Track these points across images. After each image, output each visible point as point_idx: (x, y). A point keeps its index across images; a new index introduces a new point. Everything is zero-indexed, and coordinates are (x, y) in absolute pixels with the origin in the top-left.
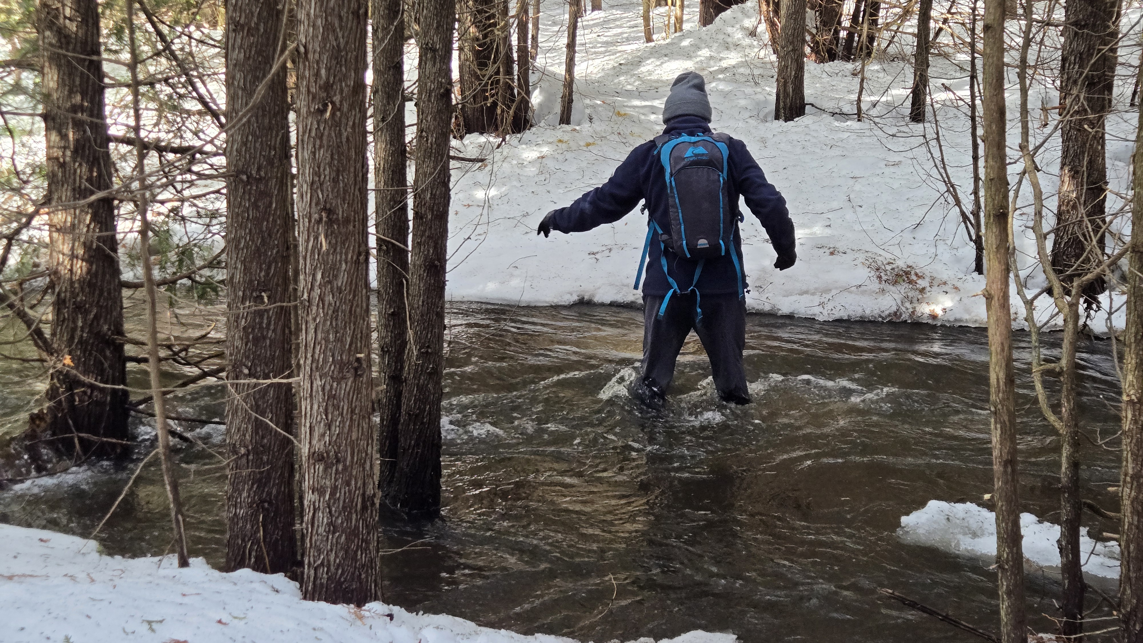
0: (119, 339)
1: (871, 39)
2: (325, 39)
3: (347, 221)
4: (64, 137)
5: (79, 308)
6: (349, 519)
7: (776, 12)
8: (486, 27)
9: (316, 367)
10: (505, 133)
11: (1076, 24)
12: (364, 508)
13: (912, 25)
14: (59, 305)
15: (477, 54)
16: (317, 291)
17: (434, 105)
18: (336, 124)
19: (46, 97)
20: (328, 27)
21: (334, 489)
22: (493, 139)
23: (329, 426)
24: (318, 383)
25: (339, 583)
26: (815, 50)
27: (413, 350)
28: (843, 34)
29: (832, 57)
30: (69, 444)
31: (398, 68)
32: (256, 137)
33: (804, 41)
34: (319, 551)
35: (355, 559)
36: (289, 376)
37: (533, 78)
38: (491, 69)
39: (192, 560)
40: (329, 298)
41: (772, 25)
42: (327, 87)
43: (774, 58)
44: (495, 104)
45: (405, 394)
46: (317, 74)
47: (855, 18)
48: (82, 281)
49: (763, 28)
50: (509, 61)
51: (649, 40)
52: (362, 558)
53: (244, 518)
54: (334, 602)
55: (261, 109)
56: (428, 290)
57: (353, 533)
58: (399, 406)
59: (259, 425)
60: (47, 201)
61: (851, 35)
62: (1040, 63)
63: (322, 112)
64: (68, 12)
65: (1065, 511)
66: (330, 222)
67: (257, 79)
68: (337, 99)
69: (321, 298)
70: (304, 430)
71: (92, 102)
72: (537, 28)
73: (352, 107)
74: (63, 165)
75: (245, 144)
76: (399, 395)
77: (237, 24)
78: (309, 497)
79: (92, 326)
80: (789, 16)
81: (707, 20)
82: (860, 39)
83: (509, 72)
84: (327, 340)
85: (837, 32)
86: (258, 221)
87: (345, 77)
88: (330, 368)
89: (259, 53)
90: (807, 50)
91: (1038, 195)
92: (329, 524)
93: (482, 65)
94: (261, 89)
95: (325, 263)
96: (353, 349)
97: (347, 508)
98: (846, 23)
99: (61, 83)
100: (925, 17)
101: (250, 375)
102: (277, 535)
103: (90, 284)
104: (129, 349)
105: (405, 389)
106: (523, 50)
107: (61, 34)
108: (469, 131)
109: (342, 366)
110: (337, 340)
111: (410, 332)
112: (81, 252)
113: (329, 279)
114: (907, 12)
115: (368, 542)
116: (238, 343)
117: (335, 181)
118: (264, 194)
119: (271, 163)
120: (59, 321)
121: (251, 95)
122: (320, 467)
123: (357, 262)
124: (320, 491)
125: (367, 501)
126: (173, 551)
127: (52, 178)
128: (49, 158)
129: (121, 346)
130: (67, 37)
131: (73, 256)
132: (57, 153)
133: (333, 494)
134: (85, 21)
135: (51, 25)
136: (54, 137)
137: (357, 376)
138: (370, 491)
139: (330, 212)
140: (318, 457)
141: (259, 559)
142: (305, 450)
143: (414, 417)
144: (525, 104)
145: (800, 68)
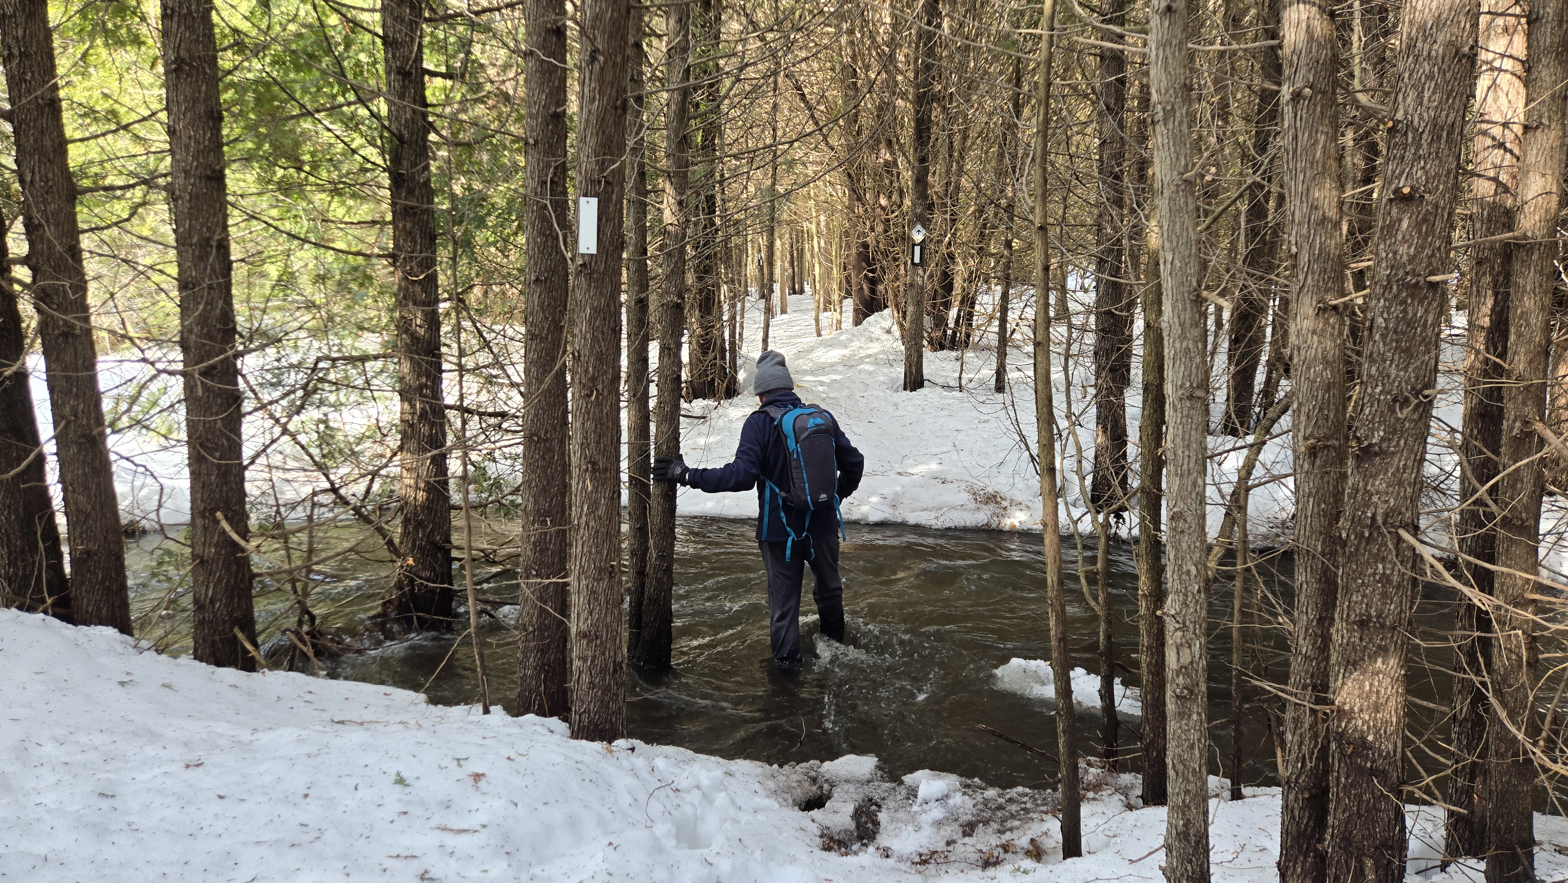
0: (447, 546)
1: (968, 336)
2: (592, 347)
3: (605, 470)
4: (413, 406)
5: (420, 524)
6: (604, 679)
7: (904, 318)
8: (707, 328)
9: (583, 571)
10: (720, 399)
11: (1103, 330)
12: (615, 671)
13: (995, 327)
14: (406, 522)
15: (701, 346)
16: (584, 518)
17: (669, 386)
18: (599, 404)
19: (401, 379)
20: (594, 339)
21: (594, 658)
22: (711, 403)
23: (591, 613)
24: (584, 582)
25: (596, 725)
26: (931, 342)
27: (653, 553)
28: (949, 332)
29: (942, 347)
30: (409, 621)
31: (645, 360)
32: (545, 411)
33: (923, 337)
34: (583, 702)
35: (608, 707)
36: (564, 577)
37: (739, 362)
38: (711, 356)
39: (492, 708)
40: (592, 523)
41: (901, 326)
42: (593, 379)
43: (903, 348)
44: (713, 380)
45: (647, 585)
46: (587, 371)
47: (957, 322)
48: (423, 506)
49: (896, 329)
50: (723, 350)
51: (819, 335)
52: (613, 706)
53: (531, 677)
54: (593, 740)
55: (547, 393)
56: (663, 512)
57: (607, 689)
58: (643, 593)
59: (542, 610)
60: (401, 448)
61: (954, 333)
62: (1081, 353)
63: (590, 396)
64: (418, 322)
65: (1104, 668)
66: (594, 471)
67: (546, 372)
68: (600, 387)
69: (587, 524)
70: (574, 616)
71: (433, 382)
72: (742, 327)
73: (610, 392)
74: (412, 426)
75: (536, 415)
76: (643, 585)
77: (533, 335)
78: (577, 663)
79: (429, 537)
80: (912, 322)
81: (857, 322)
82: (961, 336)
83: (723, 358)
84: (590, 552)
85: (945, 331)
86: (544, 469)
87: (606, 372)
88: (592, 572)
89: (547, 354)
90: (925, 343)
91: (1079, 450)
92: (591, 683)
93: (705, 353)
94: (548, 380)
95: (590, 498)
96: (609, 558)
97: (603, 671)
98: (951, 324)
99: (413, 370)
100: (1003, 321)
101: (537, 576)
102: (554, 689)
103: (428, 508)
104: (455, 554)
105: (647, 581)
106: (733, 344)
107: (413, 336)
108: (696, 398)
109: (601, 570)
110: (597, 552)
111: (651, 542)
112: (422, 485)
113: (592, 511)
114: (991, 318)
115: (617, 695)
116: (529, 553)
117: (598, 443)
118: (550, 450)
119: (554, 429)
120: (405, 534)
121: (541, 382)
122: (584, 642)
123: (612, 499)
124: (584, 659)
125: (617, 667)
126: (478, 701)
127: (404, 434)
128: (402, 421)
129: (449, 551)
130: (418, 338)
131: (417, 488)
132: (408, 417)
133: (593, 661)
134: (430, 328)
135: (407, 331)
136: (406, 406)
137: (611, 577)
138: (619, 659)
139: (594, 464)
140: (582, 635)
141: (541, 706)
142: (573, 630)
143: (654, 601)
144: (734, 379)
145: (920, 356)
